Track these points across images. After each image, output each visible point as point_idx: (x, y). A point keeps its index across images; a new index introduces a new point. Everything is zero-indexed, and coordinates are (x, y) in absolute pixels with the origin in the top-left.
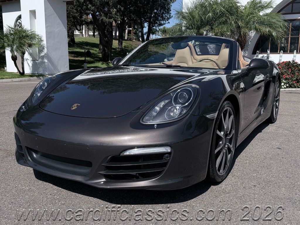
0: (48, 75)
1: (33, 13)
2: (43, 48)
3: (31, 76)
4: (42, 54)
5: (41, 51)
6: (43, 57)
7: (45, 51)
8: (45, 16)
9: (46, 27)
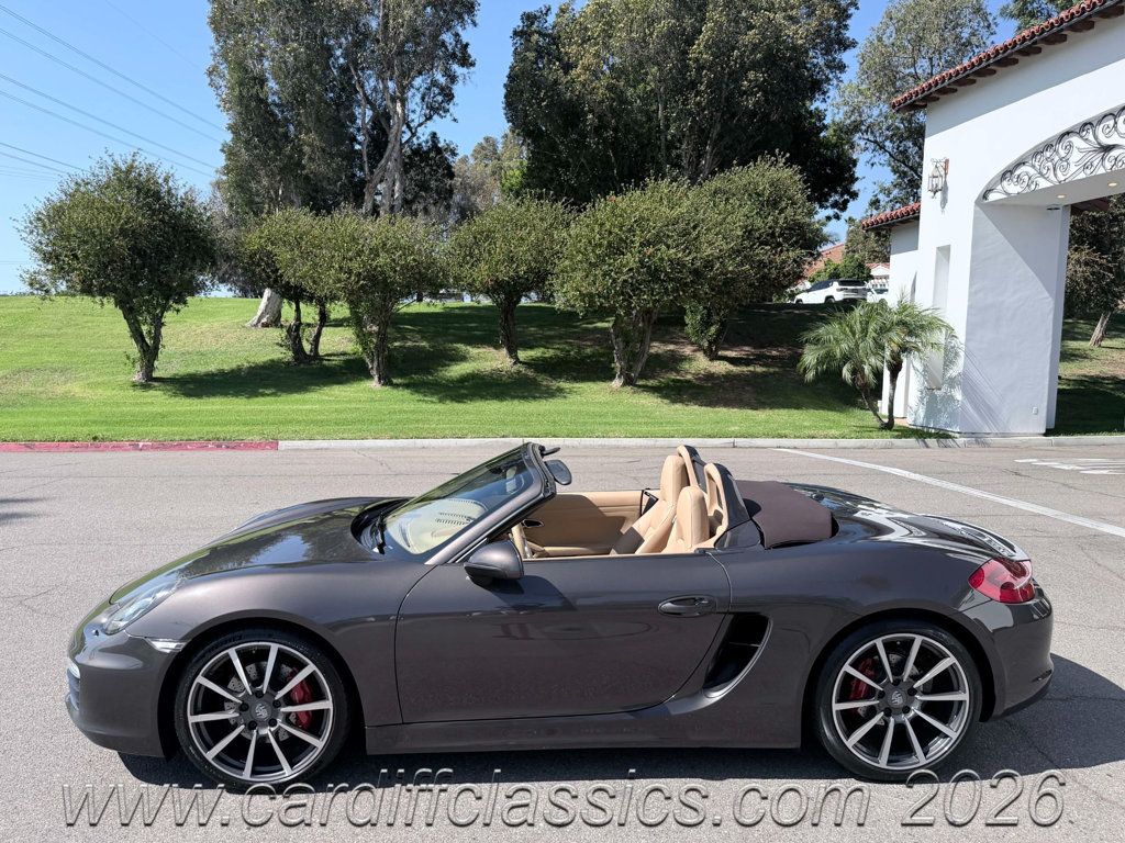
0: (957, 435)
1: (944, 252)
2: (957, 354)
3: (919, 433)
4: (954, 372)
5: (949, 362)
6: (952, 382)
7: (961, 361)
8: (972, 261)
9: (972, 295)
